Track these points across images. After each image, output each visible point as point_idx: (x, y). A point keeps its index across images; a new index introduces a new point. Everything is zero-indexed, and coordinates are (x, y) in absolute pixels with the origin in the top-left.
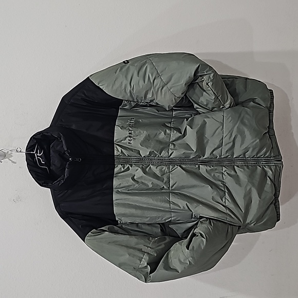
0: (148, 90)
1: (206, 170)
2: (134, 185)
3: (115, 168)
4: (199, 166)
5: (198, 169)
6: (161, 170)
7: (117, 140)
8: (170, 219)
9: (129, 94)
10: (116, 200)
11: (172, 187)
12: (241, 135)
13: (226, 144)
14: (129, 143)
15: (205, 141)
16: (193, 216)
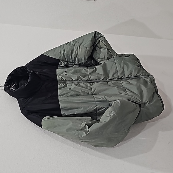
0: (72, 50)
1: (112, 83)
2: (71, 92)
3: (58, 85)
4: (107, 82)
5: (107, 83)
6: (86, 85)
7: (58, 74)
8: (96, 107)
9: (63, 55)
10: (61, 100)
11: (94, 92)
12: (126, 65)
13: (120, 71)
14: (65, 74)
15: (108, 72)
16: (110, 104)
